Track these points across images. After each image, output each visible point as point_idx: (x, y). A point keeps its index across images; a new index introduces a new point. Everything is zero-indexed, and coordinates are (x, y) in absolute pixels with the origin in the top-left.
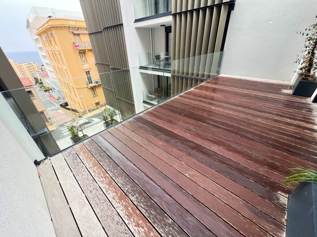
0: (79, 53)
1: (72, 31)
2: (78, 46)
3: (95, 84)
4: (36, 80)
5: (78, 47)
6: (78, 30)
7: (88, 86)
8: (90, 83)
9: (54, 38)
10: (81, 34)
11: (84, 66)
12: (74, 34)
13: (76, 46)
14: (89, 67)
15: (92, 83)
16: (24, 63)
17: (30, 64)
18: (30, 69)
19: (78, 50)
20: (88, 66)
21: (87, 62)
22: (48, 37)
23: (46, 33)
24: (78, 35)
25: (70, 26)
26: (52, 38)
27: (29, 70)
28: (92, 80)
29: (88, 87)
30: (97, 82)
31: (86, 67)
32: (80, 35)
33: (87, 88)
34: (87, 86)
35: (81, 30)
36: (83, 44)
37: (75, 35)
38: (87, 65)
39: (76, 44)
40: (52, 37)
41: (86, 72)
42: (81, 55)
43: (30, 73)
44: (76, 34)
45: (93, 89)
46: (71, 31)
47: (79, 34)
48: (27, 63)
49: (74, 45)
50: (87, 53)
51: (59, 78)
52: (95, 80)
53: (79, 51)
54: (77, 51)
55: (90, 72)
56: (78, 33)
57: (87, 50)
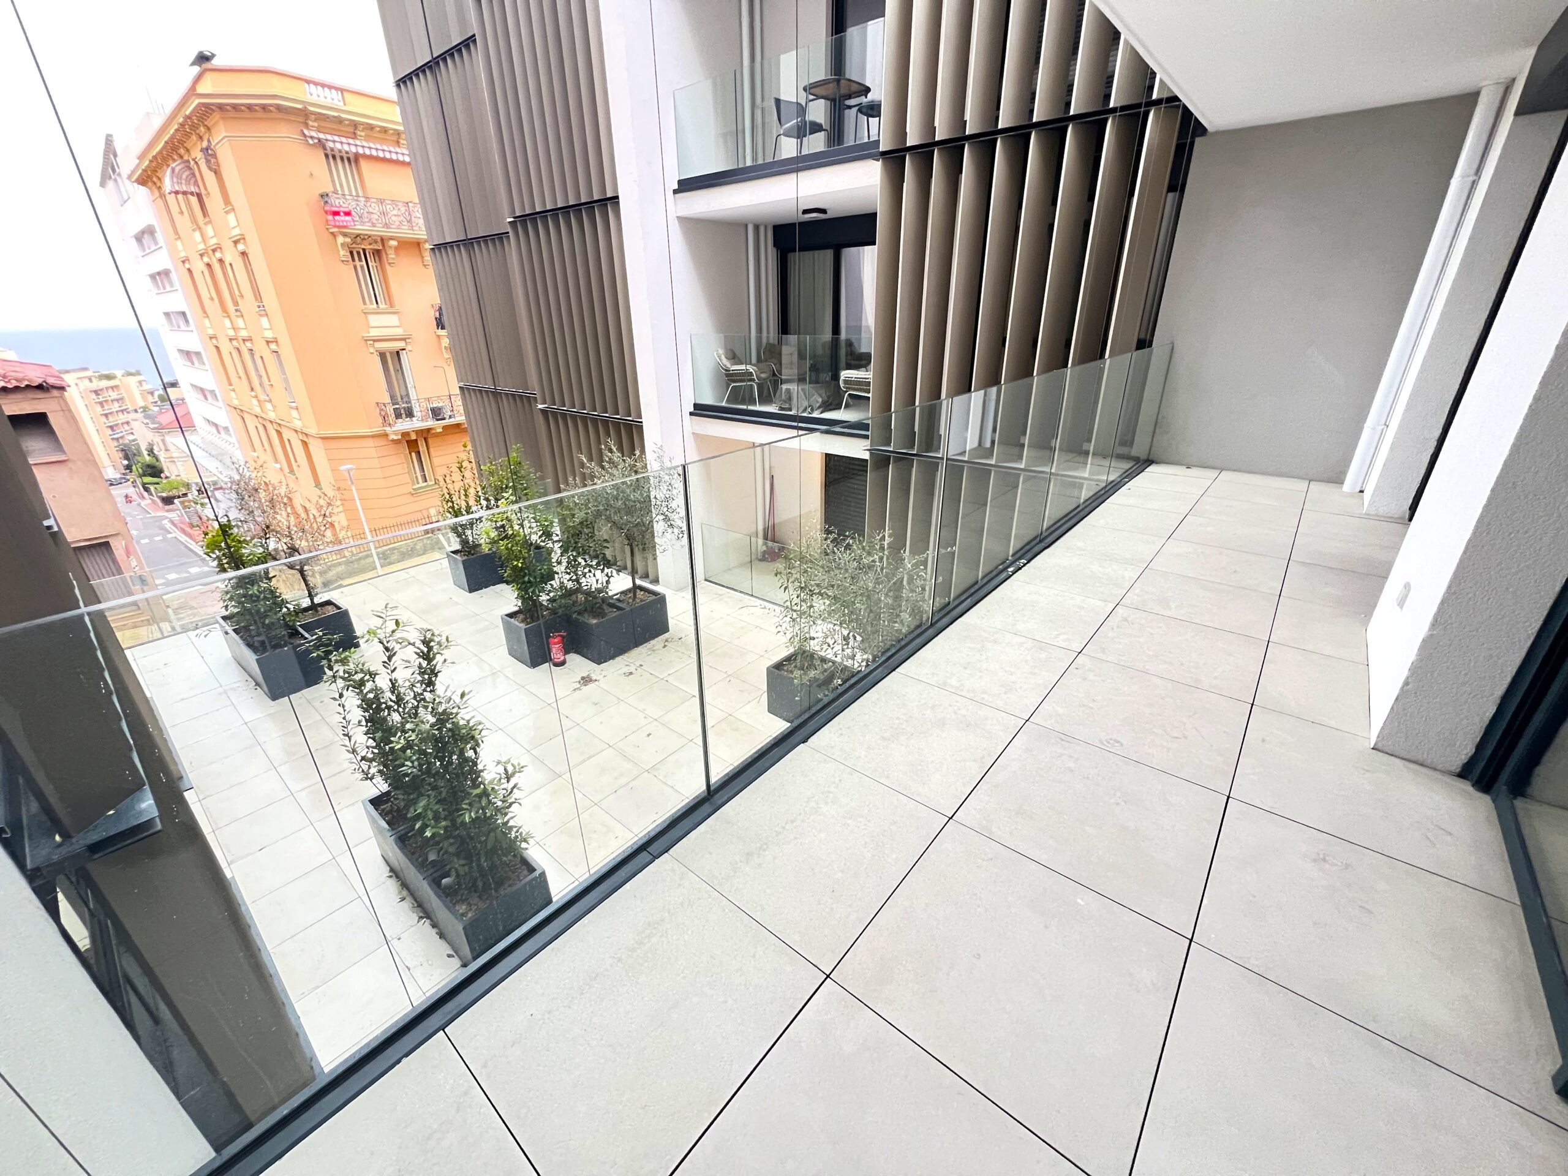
0: (351, 253)
1: (321, 136)
2: (348, 214)
3: (430, 423)
4: (127, 457)
5: (348, 218)
6: (354, 136)
7: (388, 429)
8: (398, 416)
9: (217, 172)
10: (364, 156)
11: (373, 320)
12: (331, 156)
13: (336, 213)
14: (399, 332)
15: (410, 414)
16: (74, 371)
17: (109, 377)
18: (101, 404)
19: (345, 235)
20: (398, 324)
21: (392, 306)
22: (194, 175)
23: (181, 157)
24: (354, 160)
25: (311, 109)
26: (209, 177)
27: (99, 409)
28: (413, 396)
29: (386, 435)
30: (436, 413)
31: (383, 325)
32: (363, 164)
33: (381, 442)
34: (377, 429)
35: (368, 138)
36: (375, 208)
37: (334, 157)
38: (393, 320)
39: (337, 203)
40: (210, 169)
41: (382, 355)
42: (358, 263)
43: (104, 419)
44: (342, 158)
45: (413, 444)
46: (313, 134)
47: (357, 157)
48: (89, 373)
49: (327, 208)
50: (392, 255)
51: (236, 402)
52: (428, 400)
53: (348, 240)
54: (340, 239)
55: (403, 355)
56: (353, 149)
57: (393, 243)
